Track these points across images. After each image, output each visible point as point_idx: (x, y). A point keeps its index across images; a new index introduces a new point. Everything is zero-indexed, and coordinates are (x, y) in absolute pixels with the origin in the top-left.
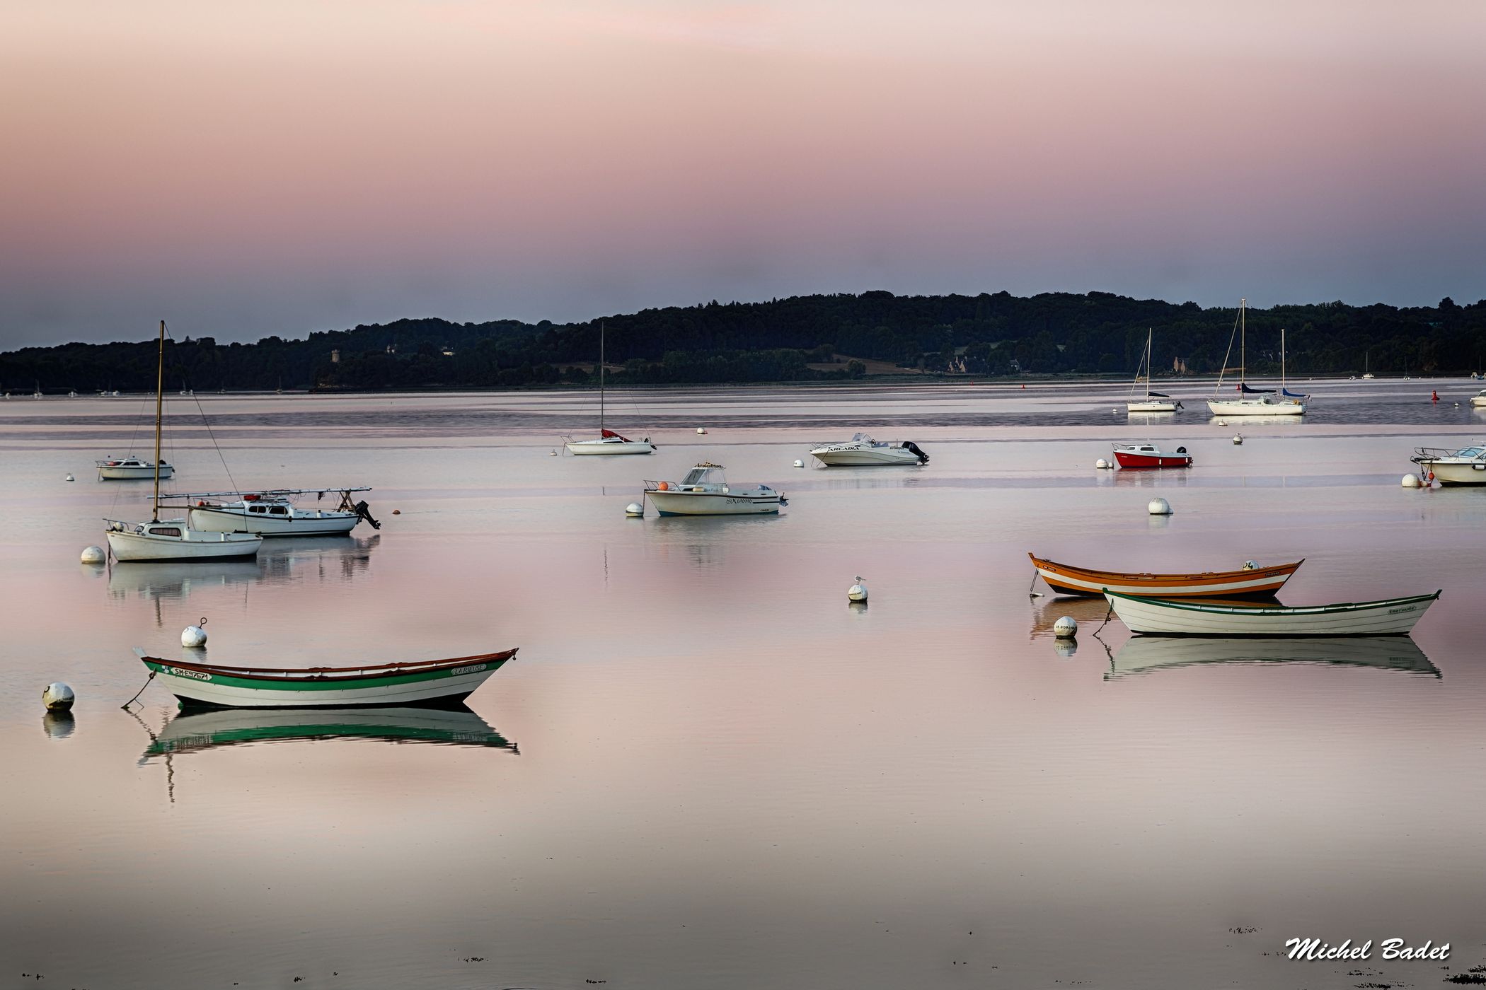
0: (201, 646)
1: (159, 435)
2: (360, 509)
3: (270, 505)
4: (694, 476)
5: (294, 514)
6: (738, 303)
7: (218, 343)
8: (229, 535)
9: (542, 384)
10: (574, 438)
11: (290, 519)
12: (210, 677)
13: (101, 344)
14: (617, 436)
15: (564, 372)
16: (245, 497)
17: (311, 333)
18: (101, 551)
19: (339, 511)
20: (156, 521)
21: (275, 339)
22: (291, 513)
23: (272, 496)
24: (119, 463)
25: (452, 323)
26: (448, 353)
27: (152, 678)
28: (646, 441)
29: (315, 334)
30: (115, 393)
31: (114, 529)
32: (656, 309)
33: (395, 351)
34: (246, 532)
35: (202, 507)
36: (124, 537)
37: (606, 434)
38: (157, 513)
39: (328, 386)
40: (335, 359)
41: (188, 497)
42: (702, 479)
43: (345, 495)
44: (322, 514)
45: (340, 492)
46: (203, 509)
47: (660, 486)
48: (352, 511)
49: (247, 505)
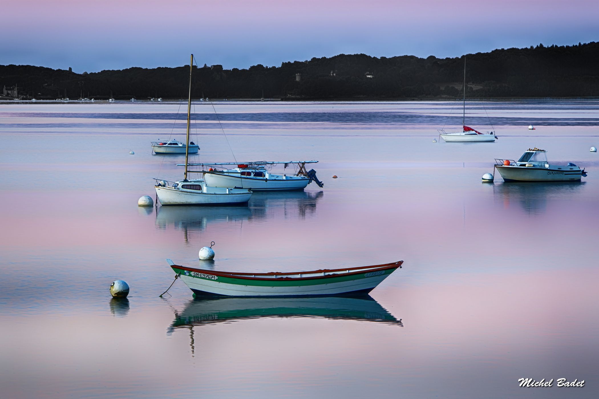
0: (211, 260)
1: (190, 126)
2: (311, 174)
3: (254, 171)
4: (527, 157)
5: (269, 176)
6: (556, 46)
7: (224, 68)
8: (231, 190)
9: (429, 96)
10: (446, 131)
11: (266, 180)
12: (216, 278)
13: (151, 68)
14: (473, 130)
15: (443, 89)
16: (238, 166)
17: (283, 62)
18: (150, 199)
19: (298, 175)
20: (186, 181)
21: (260, 66)
22: (267, 176)
23: (256, 165)
24: (165, 144)
25: (372, 57)
26: (369, 76)
27: (177, 278)
28: (492, 133)
29: (286, 63)
30: (159, 100)
31: (160, 185)
32: (503, 49)
33: (336, 75)
34: (242, 188)
35: (212, 172)
36: (167, 190)
37: (466, 129)
38: (186, 175)
39: (293, 97)
40: (298, 79)
41: (203, 165)
42: (532, 159)
43: (301, 165)
44: (286, 177)
45: (298, 163)
46: (212, 173)
47: (505, 163)
48: (306, 175)
49: (239, 170)
